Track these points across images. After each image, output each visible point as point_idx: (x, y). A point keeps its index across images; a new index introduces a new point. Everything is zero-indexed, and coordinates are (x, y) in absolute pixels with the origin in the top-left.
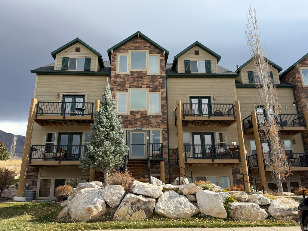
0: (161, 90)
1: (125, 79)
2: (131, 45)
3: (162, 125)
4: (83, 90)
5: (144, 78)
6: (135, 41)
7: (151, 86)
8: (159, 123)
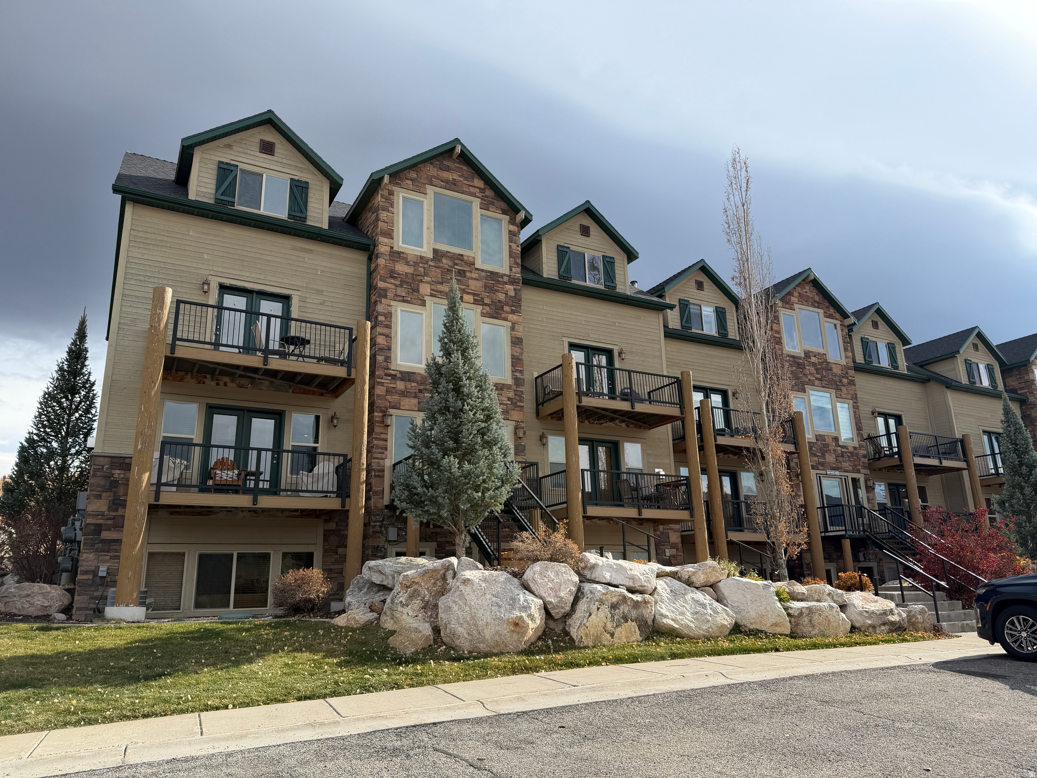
0: (511, 316)
1: (420, 269)
2: (435, 174)
3: (512, 412)
4: (285, 281)
5: (468, 274)
6: (445, 163)
7: (487, 301)
8: (506, 405)
